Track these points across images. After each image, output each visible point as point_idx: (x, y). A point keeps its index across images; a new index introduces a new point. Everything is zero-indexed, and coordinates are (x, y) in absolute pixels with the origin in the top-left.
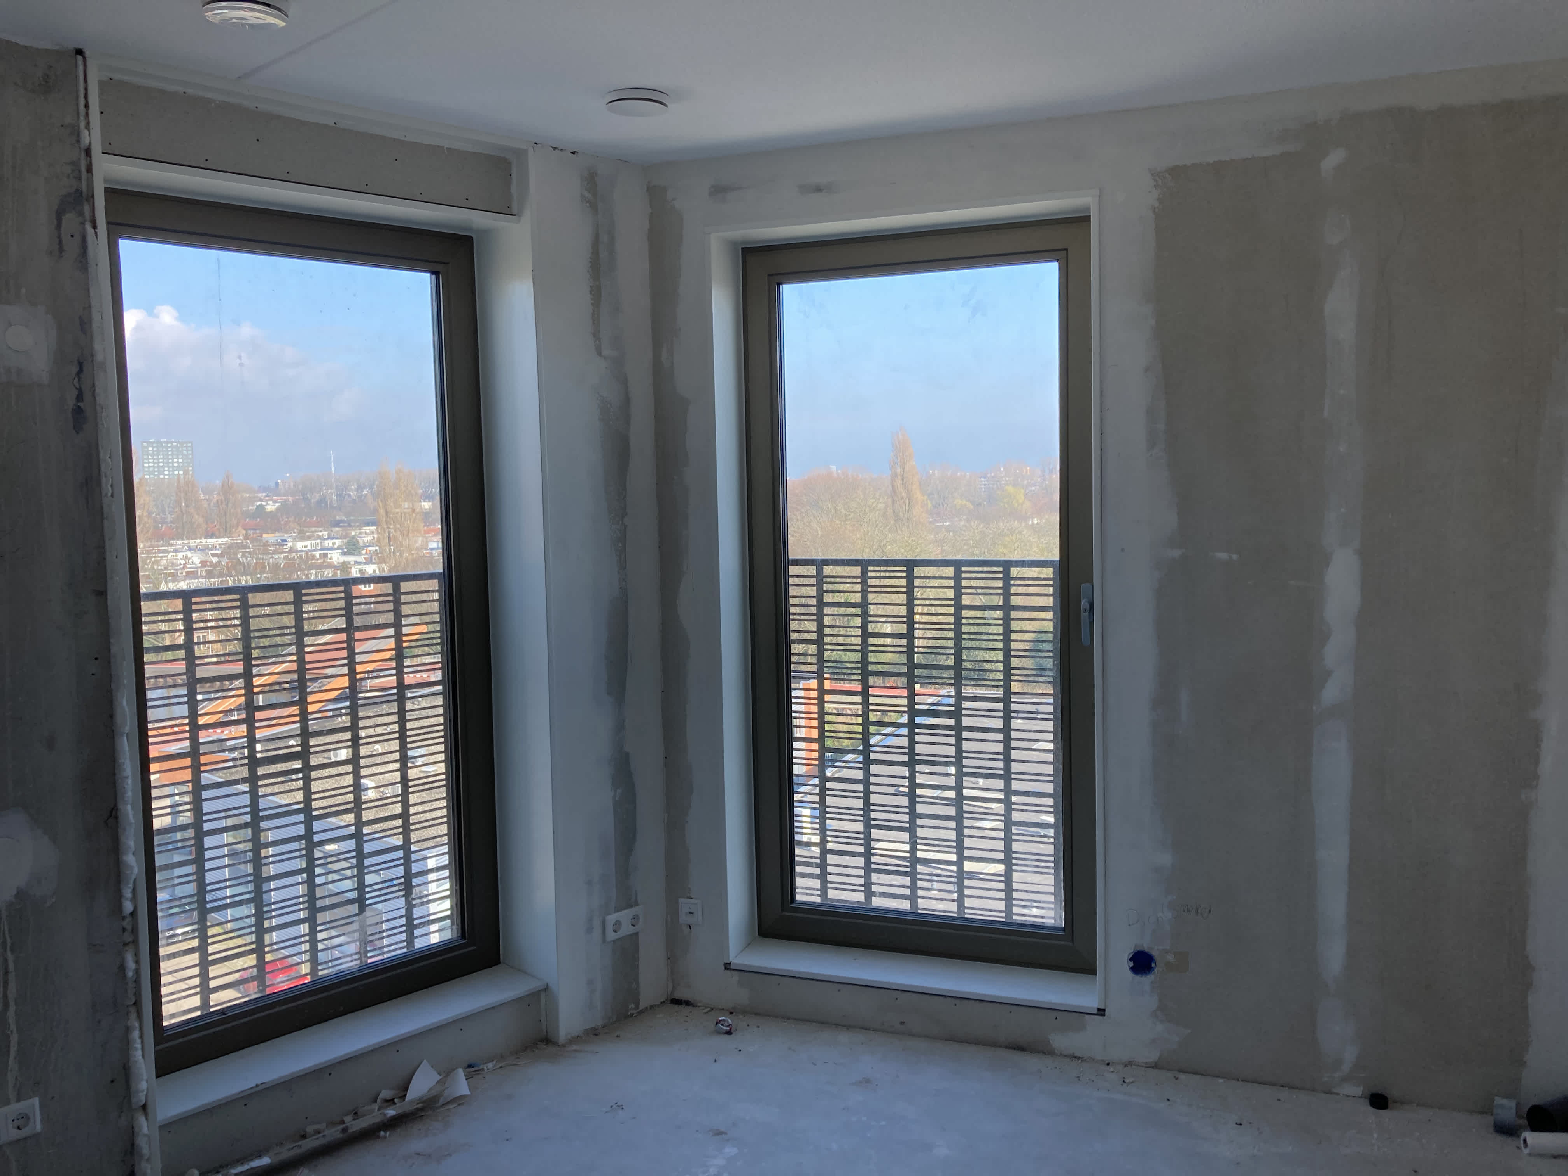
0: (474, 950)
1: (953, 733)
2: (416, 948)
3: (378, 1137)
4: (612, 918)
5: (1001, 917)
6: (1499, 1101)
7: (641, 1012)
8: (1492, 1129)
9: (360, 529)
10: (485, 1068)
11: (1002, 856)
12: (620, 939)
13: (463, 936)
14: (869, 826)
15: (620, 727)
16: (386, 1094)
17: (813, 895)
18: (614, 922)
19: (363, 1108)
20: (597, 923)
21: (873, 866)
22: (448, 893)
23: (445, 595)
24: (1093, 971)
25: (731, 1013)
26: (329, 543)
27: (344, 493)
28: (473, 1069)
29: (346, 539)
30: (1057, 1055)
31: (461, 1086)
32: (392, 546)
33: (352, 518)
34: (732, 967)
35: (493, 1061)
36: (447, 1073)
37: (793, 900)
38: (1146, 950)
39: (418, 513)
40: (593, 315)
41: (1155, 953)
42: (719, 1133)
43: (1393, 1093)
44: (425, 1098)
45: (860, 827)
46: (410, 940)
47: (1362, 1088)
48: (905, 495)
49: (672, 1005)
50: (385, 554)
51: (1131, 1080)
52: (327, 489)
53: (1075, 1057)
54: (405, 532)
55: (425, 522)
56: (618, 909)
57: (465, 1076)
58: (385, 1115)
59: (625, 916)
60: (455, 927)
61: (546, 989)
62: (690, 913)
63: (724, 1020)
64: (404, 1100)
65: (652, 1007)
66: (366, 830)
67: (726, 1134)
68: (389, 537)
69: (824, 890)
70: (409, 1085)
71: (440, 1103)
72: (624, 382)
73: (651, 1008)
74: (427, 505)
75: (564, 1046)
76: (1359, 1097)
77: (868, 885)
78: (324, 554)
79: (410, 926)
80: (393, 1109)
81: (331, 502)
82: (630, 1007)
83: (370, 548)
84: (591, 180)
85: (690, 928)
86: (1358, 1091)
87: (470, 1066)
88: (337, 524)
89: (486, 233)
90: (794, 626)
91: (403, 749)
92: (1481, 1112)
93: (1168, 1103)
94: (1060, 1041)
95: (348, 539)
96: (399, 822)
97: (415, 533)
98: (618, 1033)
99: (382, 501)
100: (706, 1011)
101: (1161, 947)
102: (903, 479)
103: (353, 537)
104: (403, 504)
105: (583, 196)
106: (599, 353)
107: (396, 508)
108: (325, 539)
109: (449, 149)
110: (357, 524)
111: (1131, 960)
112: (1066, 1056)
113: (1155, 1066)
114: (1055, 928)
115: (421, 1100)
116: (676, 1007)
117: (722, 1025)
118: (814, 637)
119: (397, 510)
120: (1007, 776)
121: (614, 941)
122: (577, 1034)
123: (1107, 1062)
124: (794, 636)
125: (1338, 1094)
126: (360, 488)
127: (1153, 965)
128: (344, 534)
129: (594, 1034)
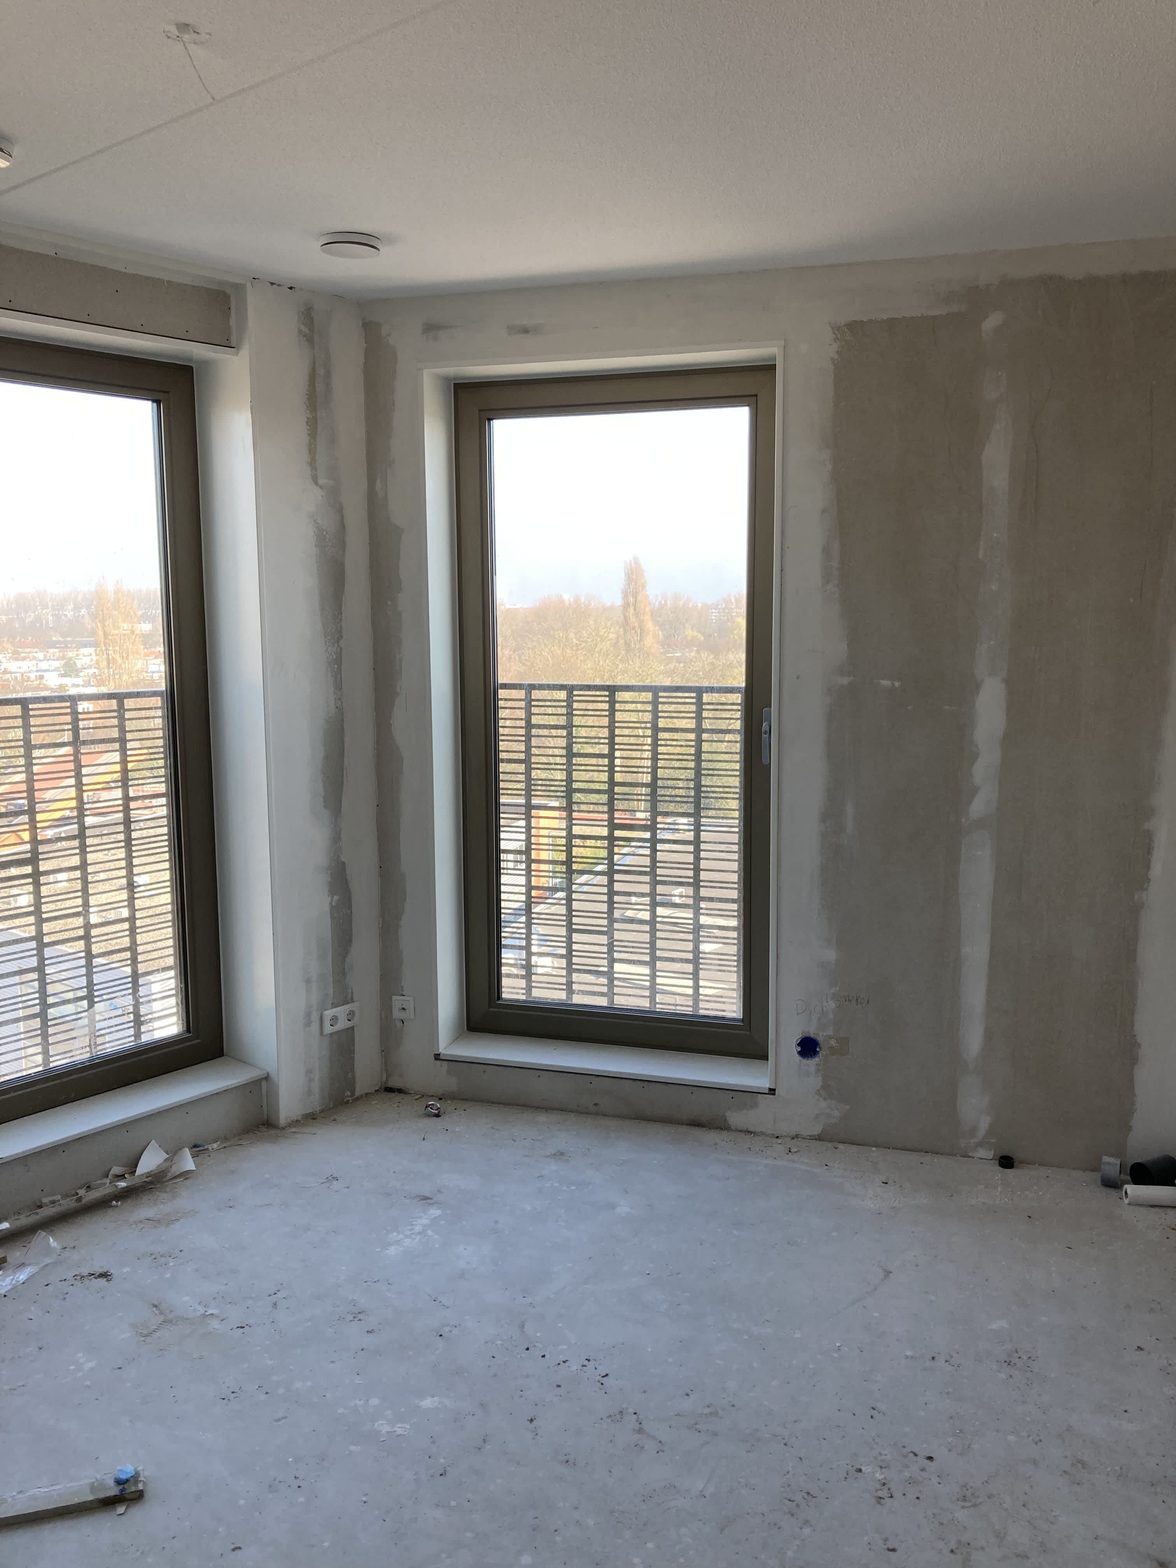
0: (198, 1043)
1: (648, 845)
2: (143, 1041)
3: (111, 1206)
4: (329, 1013)
5: (689, 1010)
6: (1106, 1159)
7: (357, 1099)
8: (1100, 1183)
9: (77, 651)
10: (210, 1148)
11: (690, 956)
12: (337, 1033)
13: (188, 1030)
14: (571, 930)
15: (336, 838)
16: (116, 1170)
17: (518, 993)
18: (330, 1018)
19: (95, 1183)
20: (315, 1017)
21: (574, 967)
22: (173, 992)
23: (167, 711)
24: (765, 1057)
25: (441, 1099)
26: (44, 665)
27: (60, 612)
28: (198, 1149)
29: (63, 660)
30: (733, 1130)
31: (188, 1162)
32: (112, 668)
33: (69, 639)
34: (441, 1057)
35: (217, 1141)
36: (173, 1153)
37: (499, 997)
38: (812, 1036)
39: (137, 635)
40: (310, 445)
41: (820, 1039)
42: (425, 1198)
43: (1016, 1154)
44: (153, 1173)
45: (563, 931)
46: (138, 1035)
47: (993, 1152)
48: (636, 624)
49: (386, 1093)
50: (104, 677)
51: (796, 1150)
52: (42, 609)
53: (748, 1132)
54: (125, 655)
55: (145, 644)
56: (334, 1006)
57: (191, 1155)
58: (116, 1186)
59: (341, 1011)
60: (181, 1022)
61: (267, 1078)
62: (403, 1009)
63: (433, 1104)
64: (134, 1175)
65: (367, 1094)
66: (94, 932)
67: (431, 1199)
68: (108, 660)
69: (529, 988)
70: (138, 1163)
71: (168, 1178)
72: (340, 511)
73: (366, 1096)
74: (146, 627)
75: (283, 1128)
76: (991, 1160)
77: (570, 984)
78: (39, 675)
79: (138, 1022)
80: (125, 1182)
81: (47, 622)
82: (346, 1095)
83: (87, 671)
84: (308, 315)
85: (403, 1023)
86: (990, 1154)
87: (195, 1146)
88: (53, 645)
89: (206, 364)
90: (502, 746)
91: (129, 857)
92: (1093, 1170)
93: (826, 1167)
94: (735, 1118)
95: (65, 661)
96: (126, 925)
97: (135, 655)
98: (335, 1117)
99: (100, 622)
100: (417, 1097)
101: (825, 1034)
102: (635, 610)
103: (70, 659)
104: (123, 625)
105: (300, 331)
106: (316, 483)
107: (114, 630)
108: (40, 661)
109: (169, 282)
110: (74, 645)
111: (799, 1045)
112: (740, 1131)
113: (819, 1138)
114: (734, 1019)
115: (149, 1175)
116: (391, 1095)
117: (431, 1108)
118: (522, 756)
119: (117, 632)
120: (696, 884)
121: (331, 1034)
122: (296, 1119)
123: (776, 1135)
124: (503, 756)
125: (973, 1157)
126: (77, 608)
127: (818, 1049)
128: (61, 655)
129: (311, 1118)
